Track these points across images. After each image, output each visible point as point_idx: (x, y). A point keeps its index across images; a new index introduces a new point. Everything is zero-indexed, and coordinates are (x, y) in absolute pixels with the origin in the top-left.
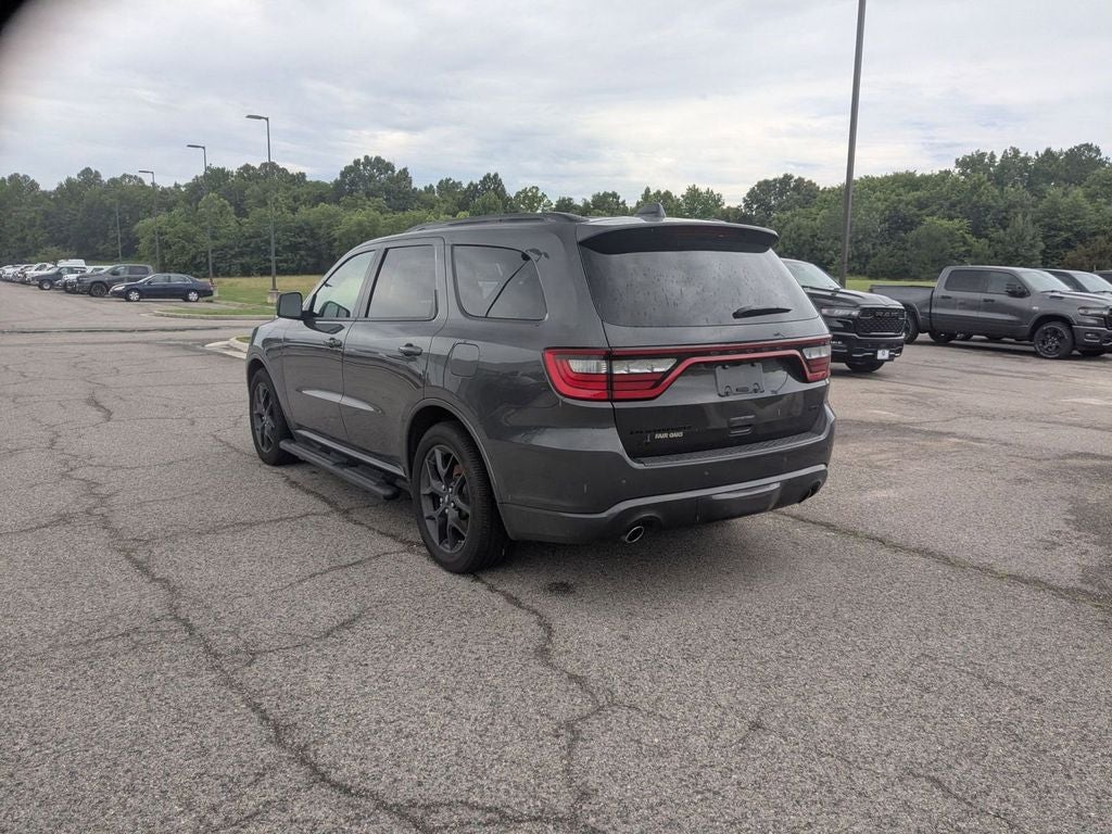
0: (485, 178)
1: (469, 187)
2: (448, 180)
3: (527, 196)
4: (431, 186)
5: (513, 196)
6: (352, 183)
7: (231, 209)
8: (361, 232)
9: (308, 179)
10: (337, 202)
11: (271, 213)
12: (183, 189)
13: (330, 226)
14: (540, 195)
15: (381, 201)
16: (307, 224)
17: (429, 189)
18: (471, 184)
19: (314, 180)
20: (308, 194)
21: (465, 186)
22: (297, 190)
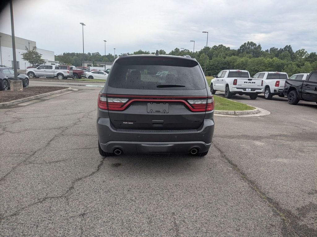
0: (286, 47)
1: (280, 50)
2: (273, 48)
3: (300, 52)
4: (268, 50)
5: (295, 52)
6: (243, 50)
7: (208, 58)
8: (243, 64)
9: (231, 49)
10: (238, 55)
11: (218, 59)
12: (198, 53)
13: (234, 62)
14: (305, 51)
15: (251, 55)
16: (228, 62)
17: (267, 51)
18: (281, 49)
19: (232, 49)
20: (230, 53)
21: (279, 49)
22: (227, 52)
